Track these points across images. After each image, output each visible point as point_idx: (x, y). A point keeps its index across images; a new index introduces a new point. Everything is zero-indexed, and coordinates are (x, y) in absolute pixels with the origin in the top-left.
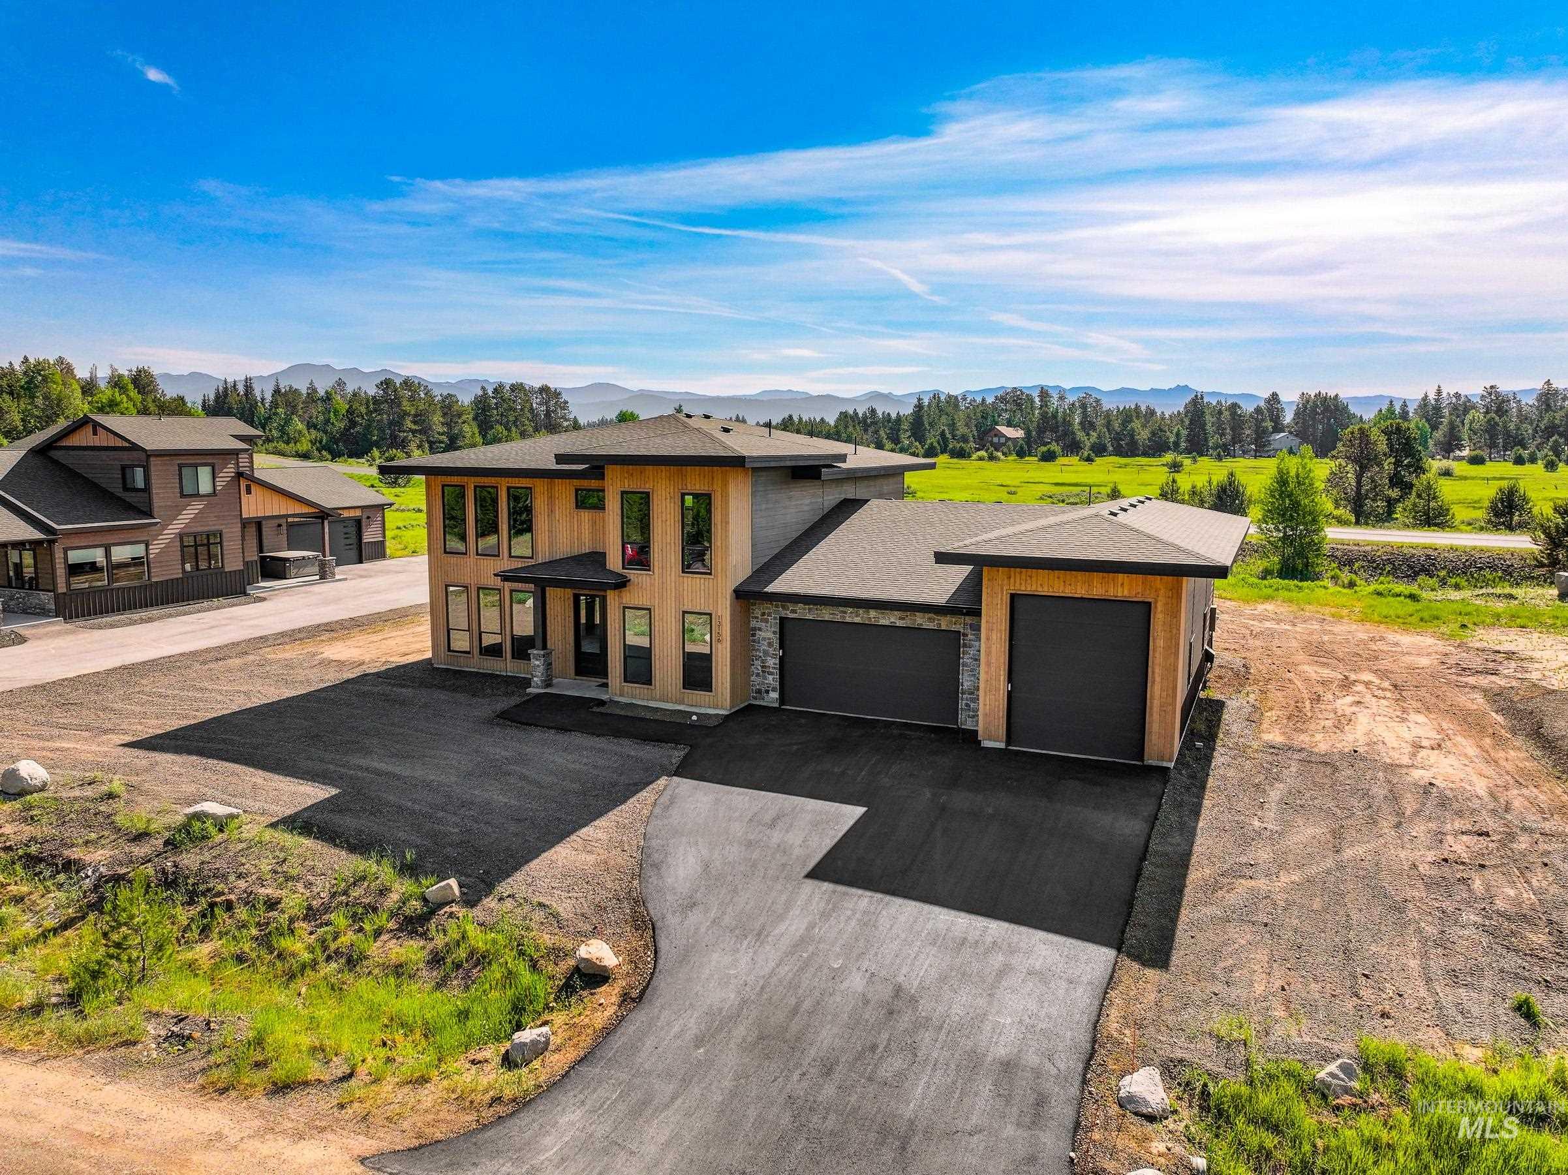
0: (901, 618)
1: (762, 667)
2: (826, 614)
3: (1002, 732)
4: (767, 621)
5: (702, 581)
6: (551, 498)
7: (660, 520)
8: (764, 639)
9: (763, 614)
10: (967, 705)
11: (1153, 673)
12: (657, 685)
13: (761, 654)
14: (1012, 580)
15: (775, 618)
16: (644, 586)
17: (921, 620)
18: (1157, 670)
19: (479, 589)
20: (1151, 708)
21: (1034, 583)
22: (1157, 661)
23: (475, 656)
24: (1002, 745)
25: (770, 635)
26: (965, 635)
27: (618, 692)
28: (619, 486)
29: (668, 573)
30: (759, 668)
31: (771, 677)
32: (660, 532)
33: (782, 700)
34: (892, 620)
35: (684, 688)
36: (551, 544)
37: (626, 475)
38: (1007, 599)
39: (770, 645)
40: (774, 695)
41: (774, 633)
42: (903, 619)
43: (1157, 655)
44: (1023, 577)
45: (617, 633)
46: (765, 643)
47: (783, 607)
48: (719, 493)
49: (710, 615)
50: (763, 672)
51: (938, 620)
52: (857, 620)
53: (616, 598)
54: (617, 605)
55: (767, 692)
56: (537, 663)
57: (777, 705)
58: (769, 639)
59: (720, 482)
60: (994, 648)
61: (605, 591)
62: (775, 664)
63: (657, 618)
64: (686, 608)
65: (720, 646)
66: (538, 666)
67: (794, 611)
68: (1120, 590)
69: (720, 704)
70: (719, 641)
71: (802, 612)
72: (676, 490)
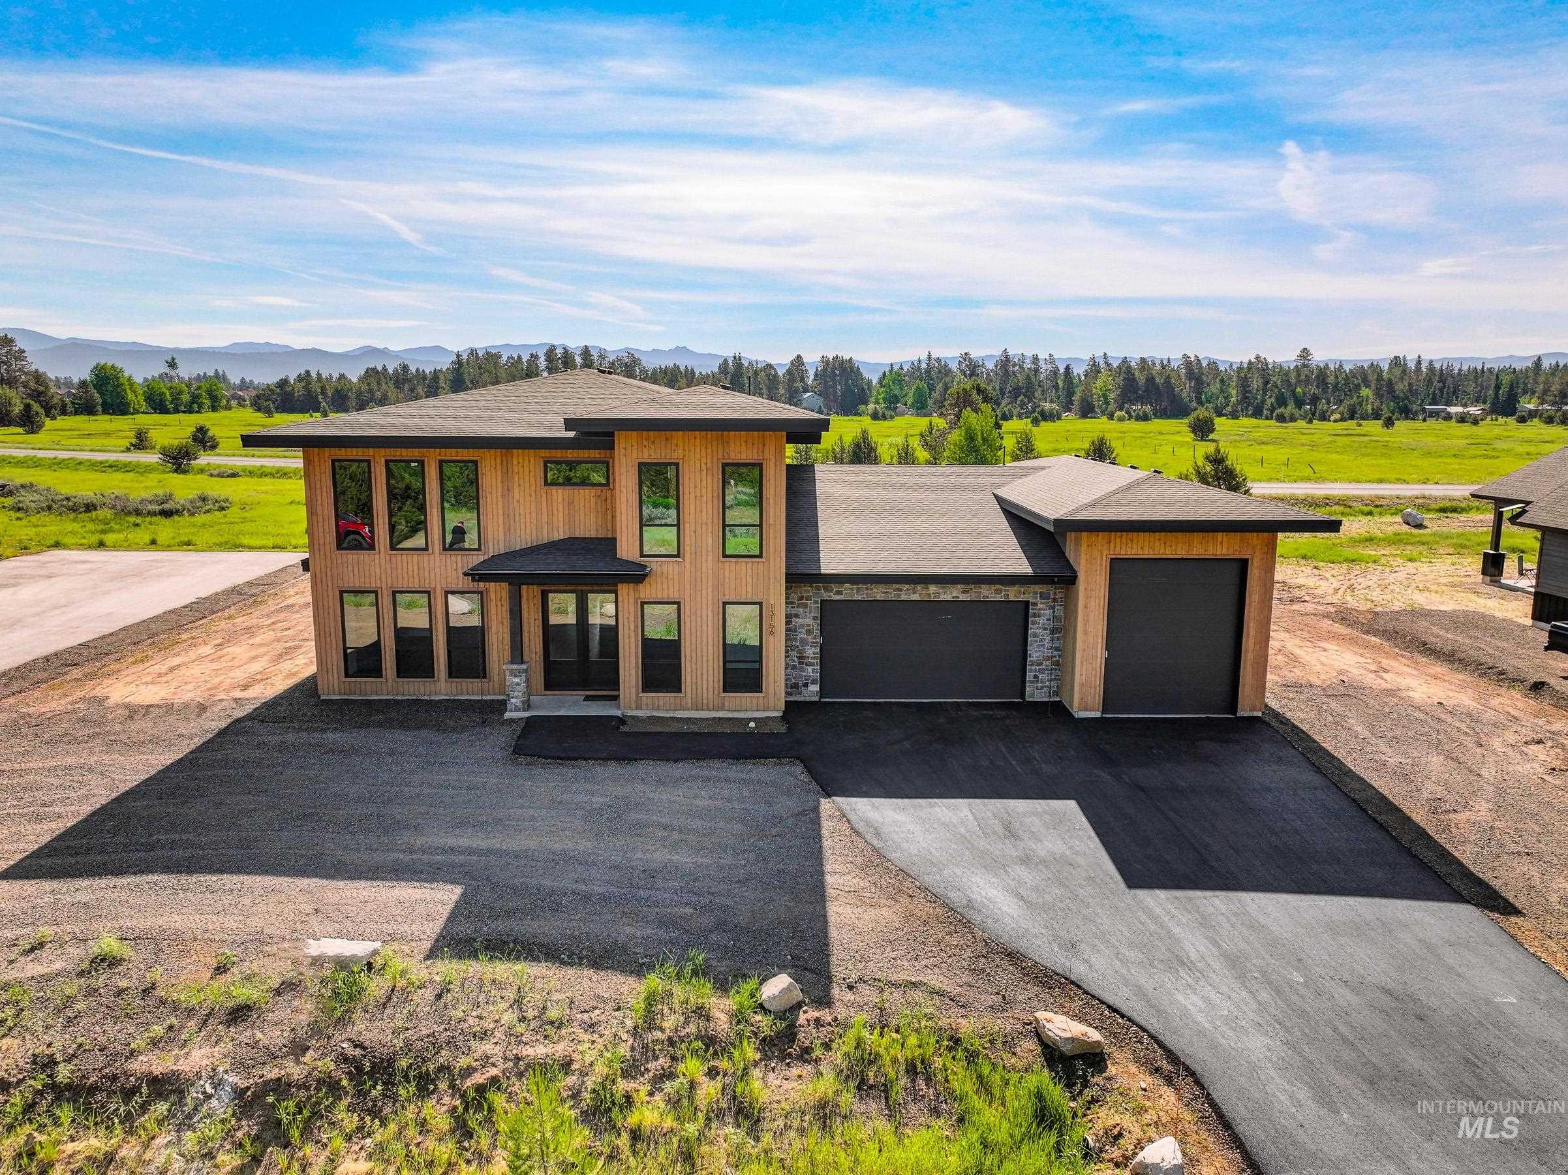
0: (964, 592)
1: (799, 658)
2: (879, 593)
3: (1098, 700)
4: (805, 606)
5: (750, 565)
6: (507, 474)
7: (692, 496)
8: (802, 626)
9: (801, 598)
10: (1036, 677)
11: (1248, 627)
12: (689, 690)
13: (798, 644)
14: (1112, 545)
15: (816, 602)
16: (671, 577)
17: (988, 593)
18: (1251, 625)
19: (394, 593)
20: (1245, 662)
21: (1135, 546)
22: (1252, 615)
23: (390, 681)
24: (1098, 714)
25: (809, 621)
26: (1035, 604)
27: (633, 705)
28: (635, 456)
29: (704, 559)
30: (796, 659)
31: (810, 669)
32: (692, 511)
33: (822, 693)
34: (955, 594)
35: (725, 691)
36: (507, 530)
37: (645, 443)
38: (1106, 565)
39: (809, 632)
40: (814, 688)
41: (815, 618)
42: (968, 592)
43: (1252, 610)
44: (1124, 541)
45: (633, 635)
46: (804, 631)
47: (826, 589)
48: (773, 461)
49: (760, 604)
50: (800, 663)
51: (1006, 591)
52: (915, 597)
53: (632, 592)
54: (632, 601)
55: (806, 685)
56: (517, 680)
57: (816, 699)
58: (808, 625)
59: (773, 449)
60: (1092, 617)
61: (616, 585)
62: (814, 653)
63: (688, 613)
64: (727, 599)
65: (772, 639)
66: (517, 684)
67: (839, 593)
68: (1219, 548)
69: (771, 704)
70: (771, 633)
71: (849, 593)
72: (715, 460)
